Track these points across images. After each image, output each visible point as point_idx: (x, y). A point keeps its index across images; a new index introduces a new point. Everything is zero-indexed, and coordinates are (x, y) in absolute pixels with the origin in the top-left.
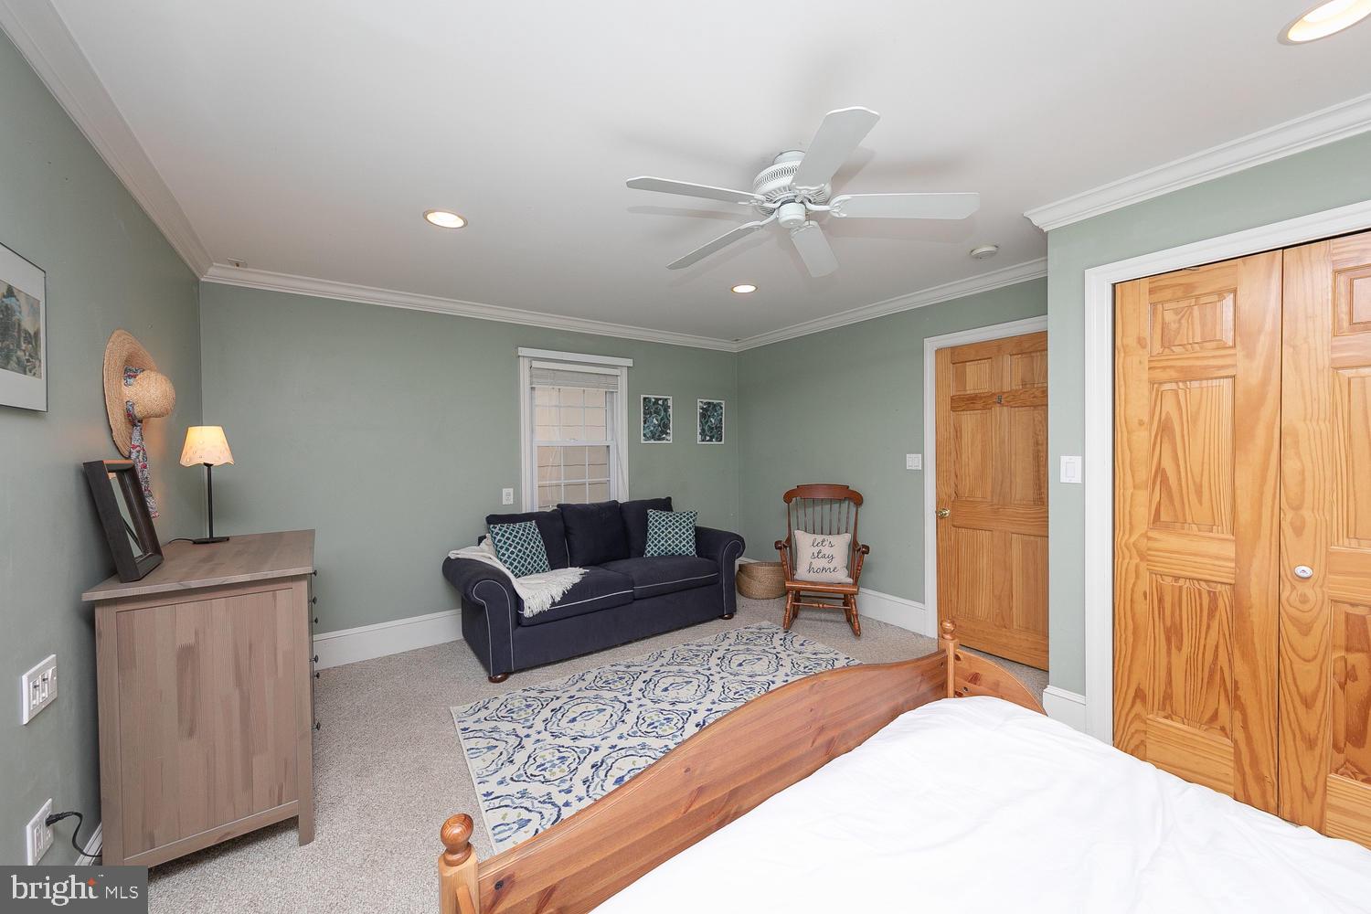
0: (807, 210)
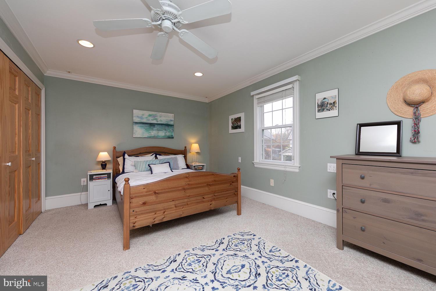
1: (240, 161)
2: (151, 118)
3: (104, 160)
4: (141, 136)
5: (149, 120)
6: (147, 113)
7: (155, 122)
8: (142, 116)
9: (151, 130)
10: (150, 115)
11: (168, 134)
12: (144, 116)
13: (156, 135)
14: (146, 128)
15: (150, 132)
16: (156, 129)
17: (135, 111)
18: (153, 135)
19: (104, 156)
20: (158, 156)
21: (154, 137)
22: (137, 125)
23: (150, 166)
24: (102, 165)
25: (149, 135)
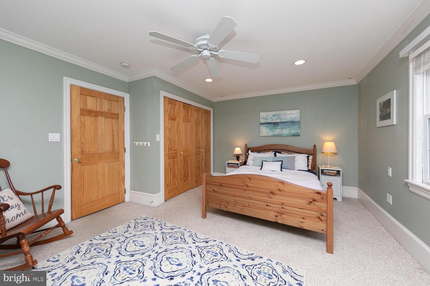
0: (211, 54)
1: (390, 174)
2: (274, 118)
3: (238, 153)
4: (266, 135)
5: (273, 120)
6: (271, 114)
7: (279, 121)
8: (267, 117)
9: (275, 129)
10: (274, 115)
11: (293, 132)
12: (269, 117)
13: (281, 134)
14: (271, 127)
15: (274, 131)
16: (280, 127)
17: (261, 114)
18: (277, 134)
19: (238, 151)
20: (277, 154)
21: (279, 136)
22: (263, 126)
23: (262, 162)
24: (237, 157)
25: (273, 134)
